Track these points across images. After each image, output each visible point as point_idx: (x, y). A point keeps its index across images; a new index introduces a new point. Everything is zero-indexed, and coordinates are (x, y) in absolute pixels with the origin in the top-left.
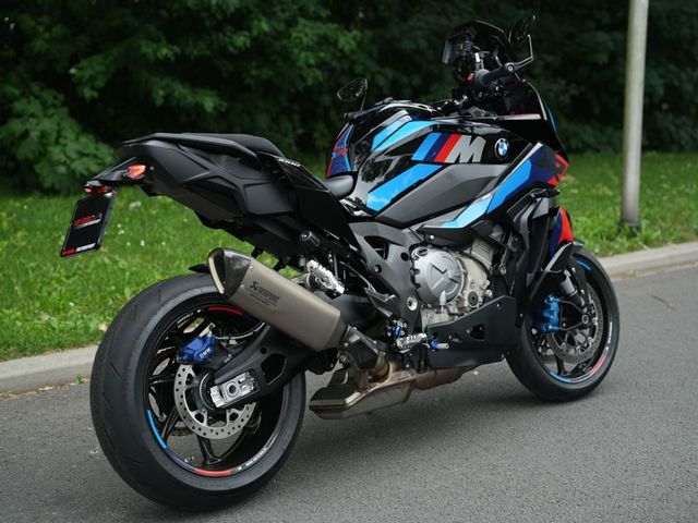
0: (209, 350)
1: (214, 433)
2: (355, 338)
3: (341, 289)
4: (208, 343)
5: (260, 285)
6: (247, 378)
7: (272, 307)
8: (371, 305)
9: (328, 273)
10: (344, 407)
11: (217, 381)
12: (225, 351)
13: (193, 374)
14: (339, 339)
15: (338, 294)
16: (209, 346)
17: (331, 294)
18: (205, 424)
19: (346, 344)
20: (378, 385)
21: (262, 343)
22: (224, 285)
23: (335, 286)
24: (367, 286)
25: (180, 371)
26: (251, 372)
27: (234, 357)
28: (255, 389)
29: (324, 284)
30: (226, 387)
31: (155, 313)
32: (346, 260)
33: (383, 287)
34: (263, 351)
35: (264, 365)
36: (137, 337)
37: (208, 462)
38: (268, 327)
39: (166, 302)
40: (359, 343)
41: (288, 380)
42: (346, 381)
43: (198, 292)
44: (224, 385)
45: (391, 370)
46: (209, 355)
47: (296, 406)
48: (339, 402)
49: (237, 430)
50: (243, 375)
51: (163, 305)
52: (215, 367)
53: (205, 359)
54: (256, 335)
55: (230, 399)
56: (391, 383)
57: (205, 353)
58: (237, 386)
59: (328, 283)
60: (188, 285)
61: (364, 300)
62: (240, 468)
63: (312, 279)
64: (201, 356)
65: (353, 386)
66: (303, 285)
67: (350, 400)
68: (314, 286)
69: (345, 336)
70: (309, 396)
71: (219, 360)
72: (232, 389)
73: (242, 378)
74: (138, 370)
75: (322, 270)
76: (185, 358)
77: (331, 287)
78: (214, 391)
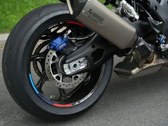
0: (64, 44)
1: (65, 86)
2: (142, 44)
3: (137, 17)
4: (64, 40)
5: (93, 11)
6: (84, 60)
7: (99, 24)
8: (150, 26)
9: (131, 8)
10: (130, 74)
11: (67, 61)
12: (73, 45)
13: (56, 55)
14: (133, 44)
15: (136, 20)
16: (65, 42)
17: (132, 19)
18: (61, 81)
19: (137, 46)
20: (148, 65)
21: (93, 42)
22: (73, 10)
23: (134, 15)
24: (149, 17)
25: (49, 54)
26: (86, 57)
27: (78, 48)
28: (87, 66)
29: (129, 14)
30: (72, 64)
31: (36, 22)
32: (140, 2)
33: (157, 18)
34: (93, 47)
35: (93, 54)
36: (25, 35)
37: (62, 98)
38: (96, 35)
39: (43, 17)
40: (144, 46)
41: (105, 61)
42: (132, 60)
43: (61, 13)
44: (71, 64)
45: (155, 58)
46: (65, 47)
47: (108, 74)
48: (128, 71)
49: (77, 84)
50: (82, 58)
51: (41, 19)
52: (67, 53)
53: (62, 49)
54: (90, 38)
55: (74, 71)
56: (153, 65)
57: (62, 46)
58: (78, 64)
59: (131, 13)
60: (56, 9)
61: (146, 23)
62: (77, 103)
63: (122, 10)
64: (60, 47)
65: (136, 64)
66: (117, 13)
67: (134, 71)
68: (123, 14)
69: (137, 42)
70: (114, 65)
71: (69, 50)
72: (75, 66)
73: (81, 60)
74: (24, 53)
75: (128, 6)
76: (52, 47)
77: (132, 16)
78: (65, 66)
